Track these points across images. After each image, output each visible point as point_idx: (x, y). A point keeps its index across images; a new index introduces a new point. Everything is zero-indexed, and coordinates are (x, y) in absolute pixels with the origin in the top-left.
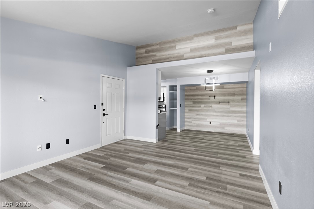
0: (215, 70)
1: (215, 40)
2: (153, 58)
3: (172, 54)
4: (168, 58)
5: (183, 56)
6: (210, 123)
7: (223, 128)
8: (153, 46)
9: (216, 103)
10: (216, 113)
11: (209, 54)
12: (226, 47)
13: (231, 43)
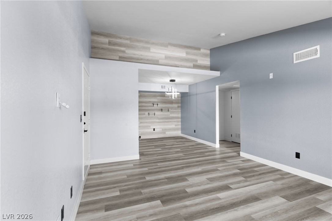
0: (178, 80)
1: (186, 54)
2: (121, 54)
3: (146, 56)
4: (142, 59)
5: (158, 61)
6: (154, 130)
7: (165, 133)
8: (121, 38)
9: (158, 110)
10: (158, 120)
11: (181, 65)
12: (194, 63)
13: (197, 61)
